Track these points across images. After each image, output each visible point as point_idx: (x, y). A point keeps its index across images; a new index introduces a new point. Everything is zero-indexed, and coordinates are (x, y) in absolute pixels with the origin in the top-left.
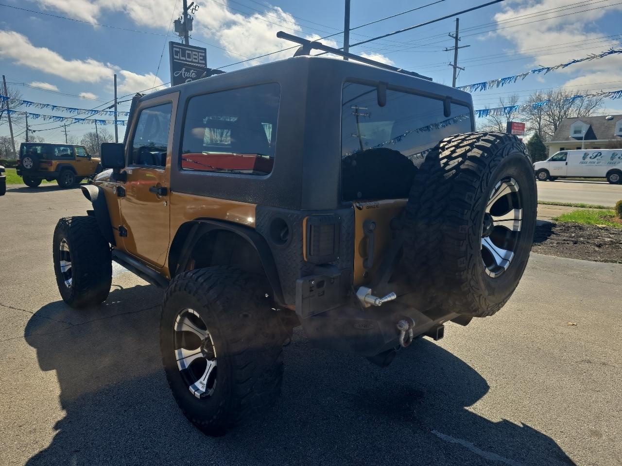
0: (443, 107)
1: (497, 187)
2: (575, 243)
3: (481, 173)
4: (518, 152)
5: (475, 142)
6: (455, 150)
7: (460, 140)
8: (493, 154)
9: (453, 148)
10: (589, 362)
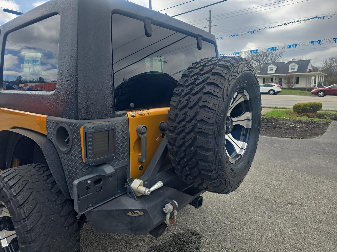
0: (196, 42)
1: (234, 96)
2: (275, 128)
3: (222, 85)
4: (248, 70)
5: (218, 62)
6: (203, 68)
7: (207, 61)
8: (231, 71)
9: (202, 67)
10: (292, 204)
